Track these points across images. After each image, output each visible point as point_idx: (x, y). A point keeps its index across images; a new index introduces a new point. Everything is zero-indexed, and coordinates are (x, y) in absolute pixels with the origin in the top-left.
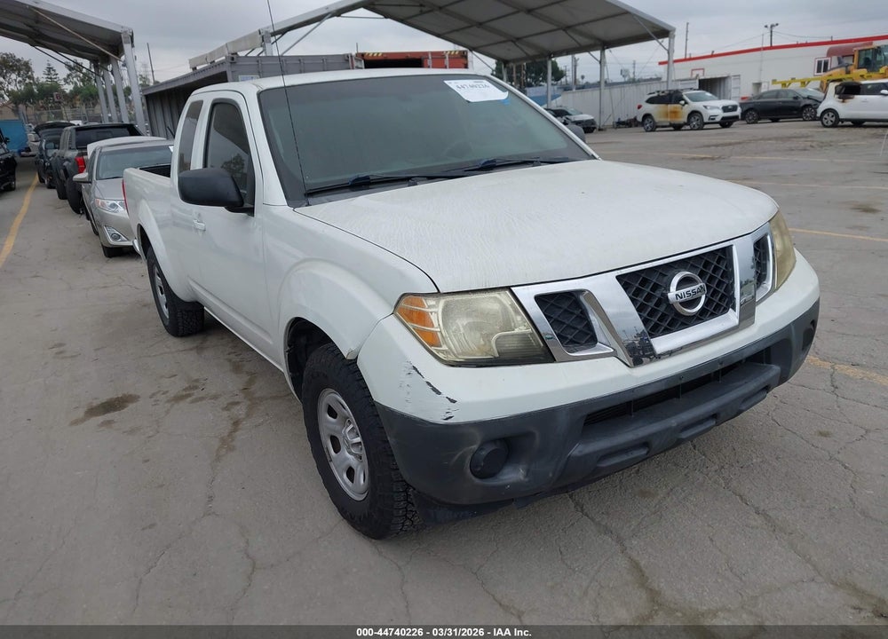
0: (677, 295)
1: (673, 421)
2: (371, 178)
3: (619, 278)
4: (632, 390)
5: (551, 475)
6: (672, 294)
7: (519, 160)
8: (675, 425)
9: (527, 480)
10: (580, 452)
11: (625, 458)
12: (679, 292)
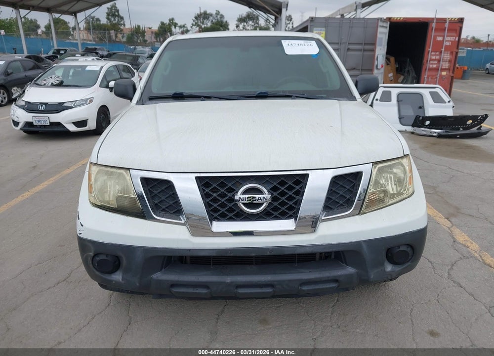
0: (239, 198)
1: (229, 279)
2: (184, 94)
3: (197, 178)
4: (189, 250)
5: (138, 284)
6: (239, 196)
7: (284, 94)
8: (228, 281)
9: (123, 282)
10: (157, 277)
11: (190, 290)
12: (242, 197)
